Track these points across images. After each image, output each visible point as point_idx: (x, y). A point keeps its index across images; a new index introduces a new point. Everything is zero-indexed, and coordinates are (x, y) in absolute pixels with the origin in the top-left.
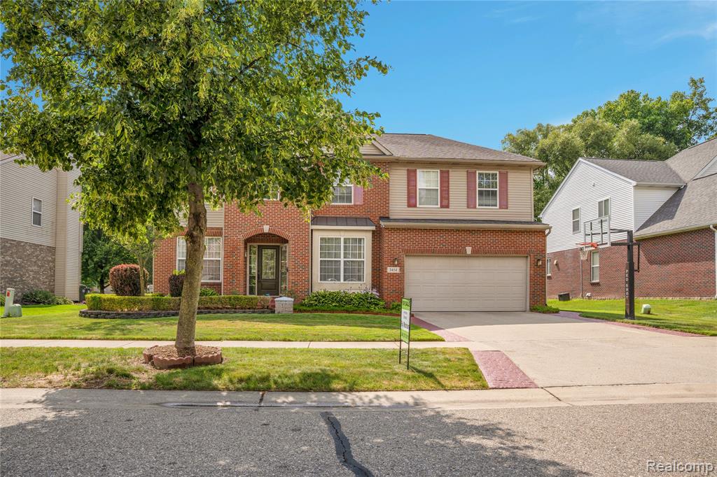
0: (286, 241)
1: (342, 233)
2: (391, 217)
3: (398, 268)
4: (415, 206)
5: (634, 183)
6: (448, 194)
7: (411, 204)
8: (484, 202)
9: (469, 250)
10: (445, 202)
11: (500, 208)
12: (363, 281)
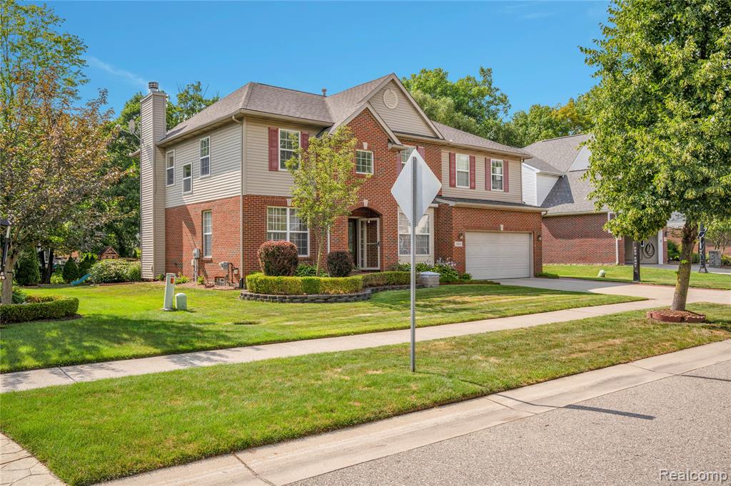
3: (461, 243)
4: (455, 186)
5: (538, 171)
6: (475, 177)
7: (453, 184)
9: (502, 226)
10: (473, 185)
11: (504, 191)
12: (428, 253)
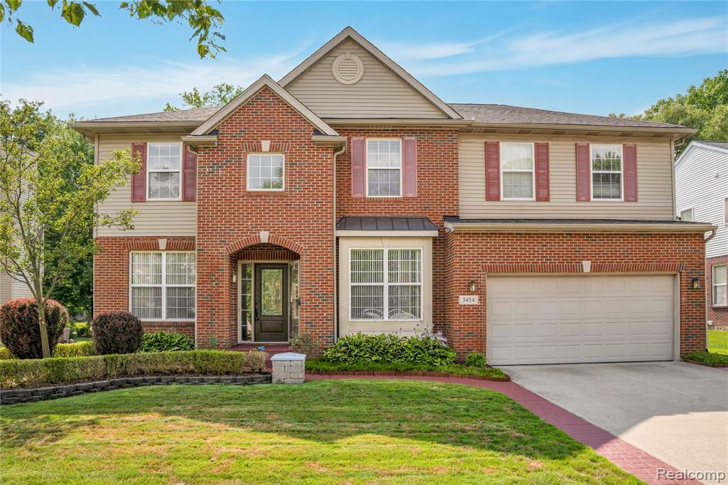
0: (296, 256)
1: (386, 242)
2: (462, 216)
3: (476, 297)
4: (498, 199)
6: (548, 180)
7: (492, 195)
8: (601, 191)
9: (587, 266)
10: (543, 192)
11: (626, 201)
12: (420, 317)
